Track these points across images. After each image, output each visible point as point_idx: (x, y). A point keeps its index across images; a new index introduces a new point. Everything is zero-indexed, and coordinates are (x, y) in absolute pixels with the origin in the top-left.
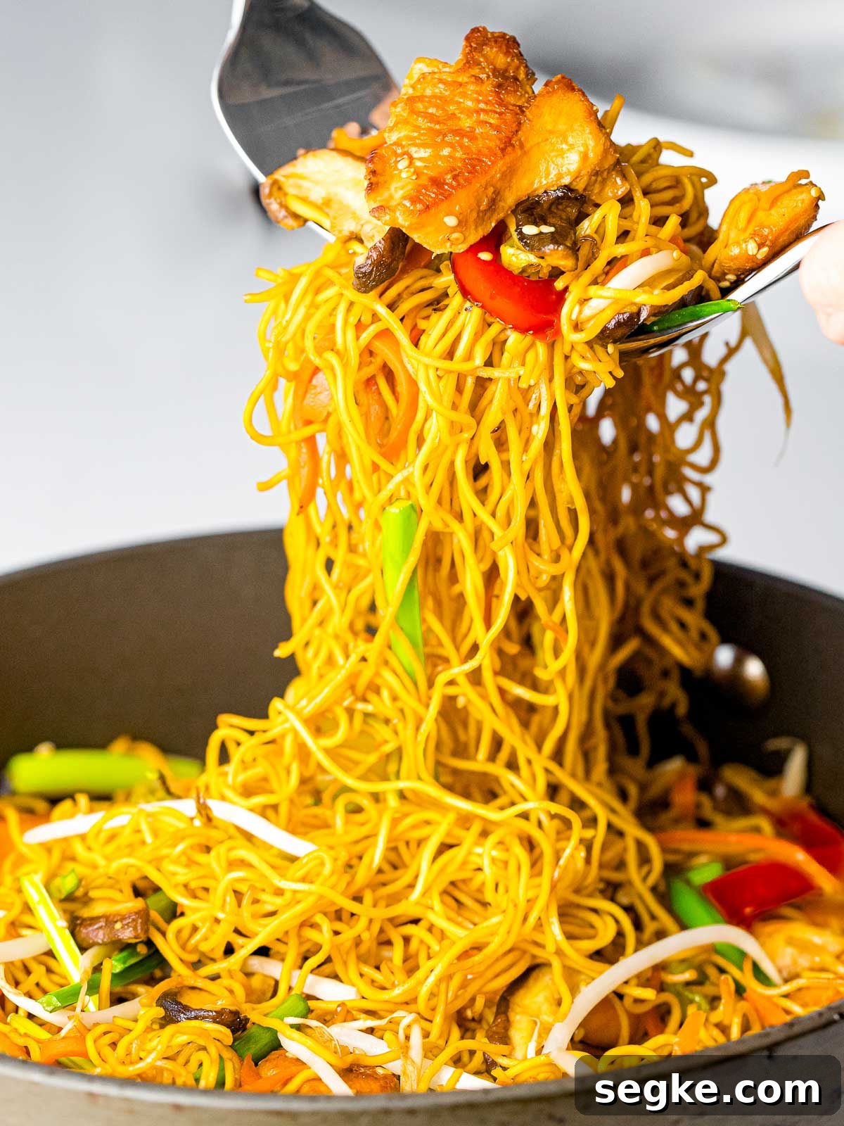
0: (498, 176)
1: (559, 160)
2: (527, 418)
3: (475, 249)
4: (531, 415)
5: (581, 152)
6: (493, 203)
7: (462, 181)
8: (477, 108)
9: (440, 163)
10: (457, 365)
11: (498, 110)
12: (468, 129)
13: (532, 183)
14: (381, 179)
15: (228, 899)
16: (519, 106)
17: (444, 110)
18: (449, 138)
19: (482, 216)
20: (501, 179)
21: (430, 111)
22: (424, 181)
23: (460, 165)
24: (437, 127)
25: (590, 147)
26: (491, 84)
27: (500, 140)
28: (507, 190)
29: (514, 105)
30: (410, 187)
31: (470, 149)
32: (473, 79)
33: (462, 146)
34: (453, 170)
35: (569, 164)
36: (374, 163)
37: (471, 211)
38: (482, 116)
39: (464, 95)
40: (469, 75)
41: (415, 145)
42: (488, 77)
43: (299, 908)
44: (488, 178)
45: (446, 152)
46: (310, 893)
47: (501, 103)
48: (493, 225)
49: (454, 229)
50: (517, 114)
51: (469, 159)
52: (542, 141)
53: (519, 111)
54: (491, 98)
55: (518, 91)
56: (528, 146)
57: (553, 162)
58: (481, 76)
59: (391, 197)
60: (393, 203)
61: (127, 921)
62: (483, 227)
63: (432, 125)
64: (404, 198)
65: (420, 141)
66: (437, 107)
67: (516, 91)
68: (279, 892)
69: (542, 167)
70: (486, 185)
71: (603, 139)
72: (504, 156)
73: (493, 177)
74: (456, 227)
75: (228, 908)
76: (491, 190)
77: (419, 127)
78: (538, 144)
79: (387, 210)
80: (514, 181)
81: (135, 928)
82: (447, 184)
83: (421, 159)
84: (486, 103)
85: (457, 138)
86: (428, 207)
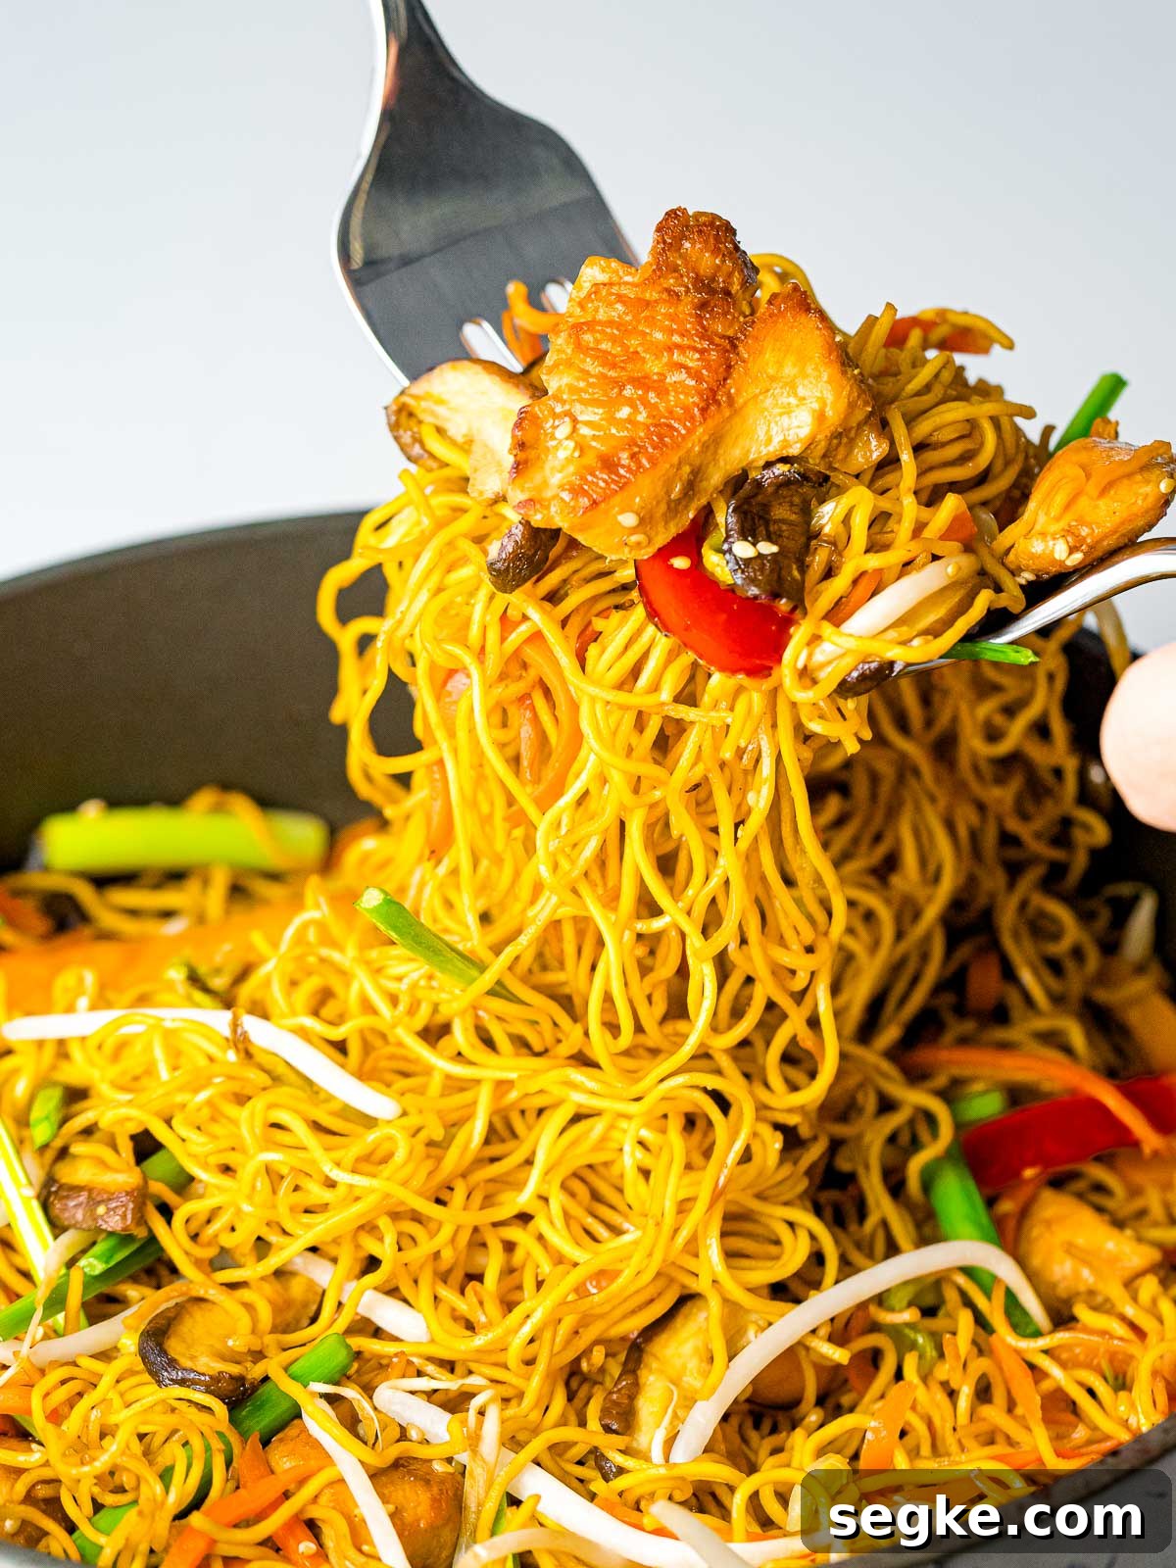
0: (697, 449)
1: (785, 421)
2: (738, 776)
3: (665, 553)
4: (746, 772)
5: (814, 411)
6: (691, 487)
7: (644, 462)
8: (669, 344)
9: (614, 431)
10: (638, 698)
11: (699, 346)
12: (655, 377)
13: (748, 451)
14: (532, 454)
15: (259, 1184)
16: (729, 338)
17: (623, 345)
18: (628, 391)
19: (674, 508)
20: (701, 452)
21: (603, 346)
22: (590, 459)
23: (642, 434)
24: (612, 373)
25: (829, 402)
26: (692, 302)
27: (700, 394)
28: (711, 466)
29: (723, 337)
30: (572, 469)
31: (658, 408)
32: (665, 296)
33: (646, 404)
34: (632, 442)
35: (799, 427)
36: (523, 429)
37: (658, 503)
38: (677, 357)
39: (651, 321)
40: (659, 289)
41: (582, 401)
42: (688, 291)
43: (357, 1208)
44: (681, 453)
45: (624, 412)
46: (373, 1191)
47: (705, 335)
48: (691, 515)
49: (633, 531)
50: (727, 351)
51: (656, 426)
52: (760, 393)
53: (728, 347)
54: (689, 326)
55: (728, 312)
56: (740, 401)
57: (776, 423)
58: (676, 289)
59: (545, 483)
60: (549, 494)
61: (114, 1205)
62: (676, 521)
63: (605, 371)
64: (562, 487)
65: (587, 396)
66: (614, 339)
67: (725, 313)
68: (331, 1184)
69: (761, 433)
70: (680, 463)
71: (848, 388)
72: (705, 419)
73: (689, 451)
74: (638, 525)
75: (258, 1199)
76: (687, 469)
77: (587, 373)
78: (756, 397)
79: (538, 506)
80: (721, 451)
81: (124, 1217)
82: (623, 466)
83: (588, 424)
84: (682, 335)
85: (640, 392)
86: (595, 503)
